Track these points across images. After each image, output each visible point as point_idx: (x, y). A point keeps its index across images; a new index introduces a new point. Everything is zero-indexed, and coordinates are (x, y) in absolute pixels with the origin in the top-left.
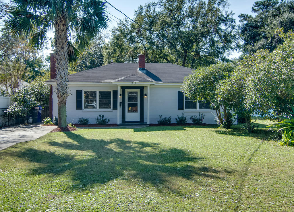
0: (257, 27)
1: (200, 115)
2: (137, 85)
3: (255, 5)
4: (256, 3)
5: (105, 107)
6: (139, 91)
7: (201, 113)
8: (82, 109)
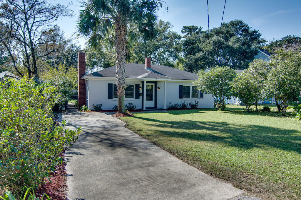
0: (193, 44)
1: (195, 102)
2: (159, 80)
3: (183, 28)
4: (185, 27)
5: (130, 96)
6: (153, 85)
7: (196, 101)
8: (112, 98)
